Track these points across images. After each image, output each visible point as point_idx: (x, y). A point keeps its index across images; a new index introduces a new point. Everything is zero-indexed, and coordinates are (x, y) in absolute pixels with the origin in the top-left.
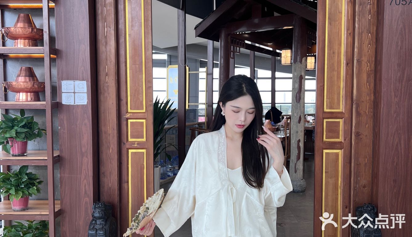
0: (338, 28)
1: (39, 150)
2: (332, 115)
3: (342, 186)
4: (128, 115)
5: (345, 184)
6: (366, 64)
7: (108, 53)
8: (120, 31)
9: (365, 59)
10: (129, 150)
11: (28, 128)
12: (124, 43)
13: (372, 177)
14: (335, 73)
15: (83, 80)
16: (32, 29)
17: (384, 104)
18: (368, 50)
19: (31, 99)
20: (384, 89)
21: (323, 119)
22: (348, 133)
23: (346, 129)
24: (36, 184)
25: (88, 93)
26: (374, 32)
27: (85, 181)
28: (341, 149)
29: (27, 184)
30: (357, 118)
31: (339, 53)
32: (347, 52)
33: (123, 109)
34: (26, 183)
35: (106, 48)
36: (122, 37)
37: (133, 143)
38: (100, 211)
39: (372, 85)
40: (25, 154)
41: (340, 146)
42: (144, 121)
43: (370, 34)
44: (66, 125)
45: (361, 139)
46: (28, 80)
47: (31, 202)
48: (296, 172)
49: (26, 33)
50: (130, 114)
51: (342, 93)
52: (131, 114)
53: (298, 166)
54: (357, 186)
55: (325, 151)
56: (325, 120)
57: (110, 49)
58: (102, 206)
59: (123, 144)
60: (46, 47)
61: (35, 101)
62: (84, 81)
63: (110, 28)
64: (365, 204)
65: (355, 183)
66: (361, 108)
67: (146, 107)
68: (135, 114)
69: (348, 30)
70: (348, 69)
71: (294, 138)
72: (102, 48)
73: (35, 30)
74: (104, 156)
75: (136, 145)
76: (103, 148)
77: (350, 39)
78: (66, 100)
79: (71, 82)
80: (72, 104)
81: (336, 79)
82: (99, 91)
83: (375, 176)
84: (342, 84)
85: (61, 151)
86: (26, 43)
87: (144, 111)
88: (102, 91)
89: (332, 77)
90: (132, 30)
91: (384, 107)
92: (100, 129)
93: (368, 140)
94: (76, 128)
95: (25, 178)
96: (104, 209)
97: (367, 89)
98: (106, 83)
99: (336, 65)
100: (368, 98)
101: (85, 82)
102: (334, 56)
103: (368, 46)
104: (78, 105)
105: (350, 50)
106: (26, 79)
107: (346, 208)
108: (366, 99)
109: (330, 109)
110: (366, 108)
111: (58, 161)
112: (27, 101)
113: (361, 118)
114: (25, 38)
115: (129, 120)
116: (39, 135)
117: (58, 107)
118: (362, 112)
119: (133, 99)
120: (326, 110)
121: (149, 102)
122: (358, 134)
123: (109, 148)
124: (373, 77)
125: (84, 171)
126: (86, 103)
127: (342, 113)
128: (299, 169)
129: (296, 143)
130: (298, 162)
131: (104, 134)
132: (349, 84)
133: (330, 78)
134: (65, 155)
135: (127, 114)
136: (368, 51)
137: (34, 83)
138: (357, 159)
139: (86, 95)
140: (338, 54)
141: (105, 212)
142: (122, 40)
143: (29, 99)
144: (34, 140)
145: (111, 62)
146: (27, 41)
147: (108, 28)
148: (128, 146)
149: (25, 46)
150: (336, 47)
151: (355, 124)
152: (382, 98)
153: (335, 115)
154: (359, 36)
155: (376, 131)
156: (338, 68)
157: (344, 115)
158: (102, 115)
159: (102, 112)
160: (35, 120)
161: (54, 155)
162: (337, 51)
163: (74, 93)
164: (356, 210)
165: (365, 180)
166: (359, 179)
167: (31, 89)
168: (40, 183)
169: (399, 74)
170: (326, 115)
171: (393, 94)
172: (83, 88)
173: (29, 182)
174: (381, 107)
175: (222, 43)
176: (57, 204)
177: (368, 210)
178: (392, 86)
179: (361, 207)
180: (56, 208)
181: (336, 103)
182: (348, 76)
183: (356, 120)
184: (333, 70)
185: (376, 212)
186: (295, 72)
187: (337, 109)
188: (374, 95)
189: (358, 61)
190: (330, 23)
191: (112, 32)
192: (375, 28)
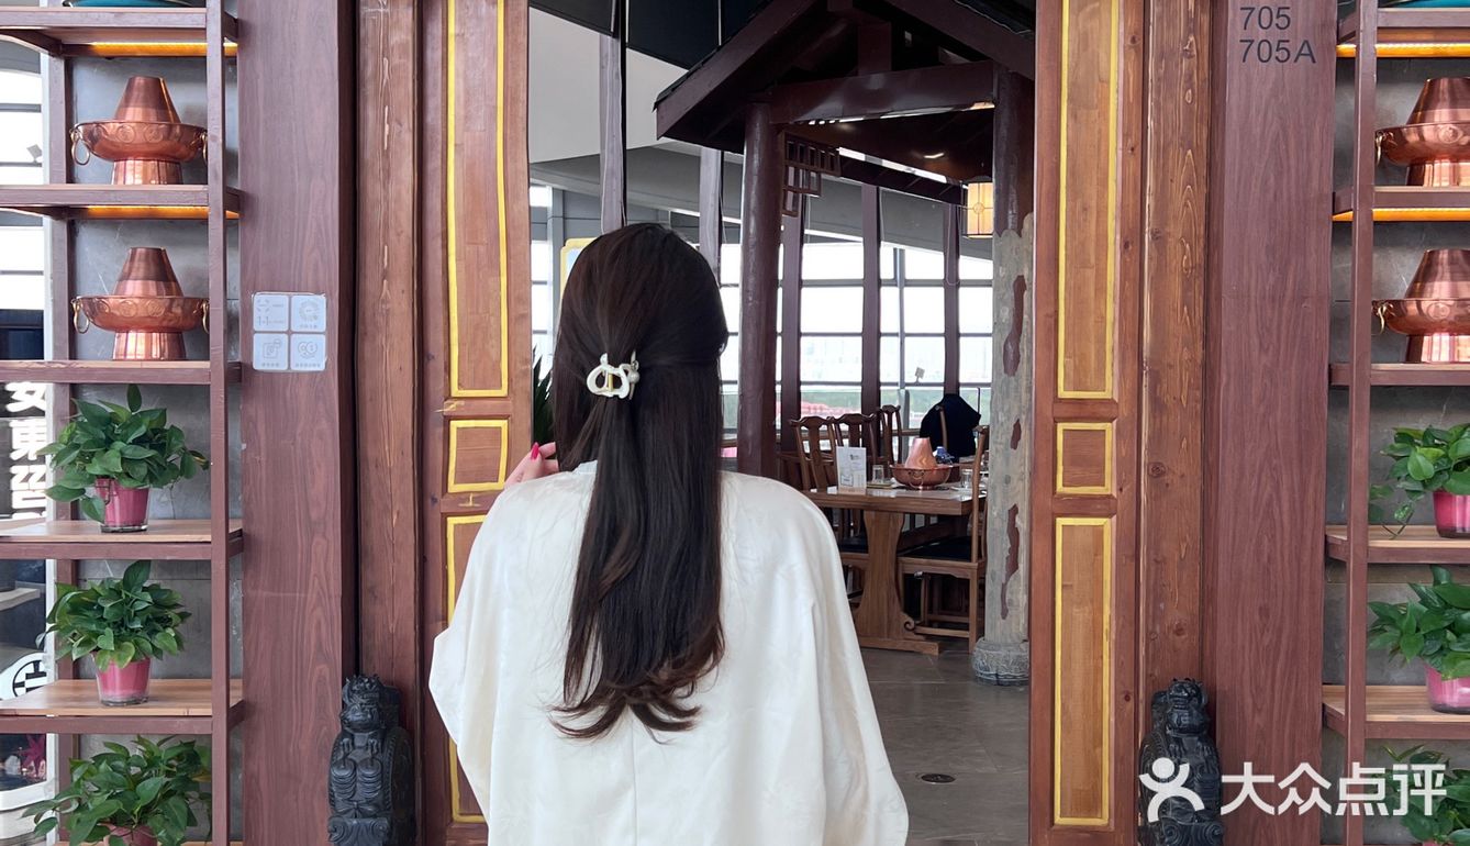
0: (1096, 131)
1: (178, 520)
2: (1082, 410)
3: (1114, 629)
4: (450, 404)
5: (1121, 623)
6: (1179, 247)
7: (392, 205)
8: (429, 133)
9: (1175, 231)
10: (449, 519)
11: (152, 447)
12: (439, 171)
13: (1202, 601)
14: (1090, 273)
15: (318, 292)
16: (169, 128)
17: (1229, 375)
18: (1184, 201)
19: (162, 354)
20: (1228, 325)
21: (1055, 422)
22: (1129, 469)
23: (1124, 454)
24: (176, 620)
25: (328, 332)
27: (319, 612)
28: (1109, 516)
29: (149, 617)
30: (1155, 417)
31: (1102, 212)
32: (1123, 207)
33: (435, 386)
34: (146, 618)
35: (385, 188)
36: (434, 153)
37: (463, 496)
38: (364, 701)
39: (1199, 313)
40: (143, 526)
41: (1104, 507)
42: (502, 424)
43: (1189, 152)
44: (263, 439)
45: (1167, 484)
46: (153, 291)
47: (155, 682)
48: (1004, 614)
49: (152, 141)
50: (456, 403)
51: (1111, 338)
52: (462, 403)
53: (1012, 593)
54: (1158, 629)
55: (1061, 522)
56: (1061, 427)
57: (399, 193)
58: (371, 686)
59: (430, 501)
60: (215, 187)
61: (171, 359)
62: (319, 297)
63: (400, 124)
64: (1175, 680)
65: (1150, 620)
66: (1165, 386)
67: (510, 380)
68: (476, 402)
69: (1126, 136)
70: (1128, 260)
71: (999, 500)
72: (372, 188)
73: (178, 130)
74: (373, 537)
75: (471, 504)
76: (371, 513)
77: (1134, 166)
78: (265, 356)
79: (282, 298)
80: (283, 368)
81: (1092, 294)
82: (361, 328)
83: (1207, 597)
84: (1111, 311)
85: (247, 517)
86: (150, 171)
87: (503, 392)
88: (370, 328)
89: (1080, 290)
90: (467, 130)
91: (1228, 384)
92: (361, 453)
93: (1189, 490)
94: (292, 447)
95: (144, 601)
96: (377, 695)
97: (1183, 325)
98: (383, 302)
99: (1091, 248)
100: (1186, 356)
101: (322, 299)
102: (1085, 220)
103: (1184, 189)
104: (298, 374)
105: (1133, 201)
106: (146, 288)
107: (1127, 698)
108: (1181, 357)
109: (1076, 390)
110: (1181, 384)
111: (239, 545)
112: (149, 358)
113: (1165, 418)
115: (452, 422)
116: (184, 470)
117: (240, 381)
118: (1168, 400)
119: (466, 355)
120: (1063, 393)
121: (518, 364)
122: (1157, 472)
123: (388, 511)
124: (1199, 286)
125: (316, 581)
126: (322, 367)
127: (1110, 402)
128: (1015, 604)
129: (1006, 517)
130: (1012, 578)
131: (372, 467)
132: (1129, 311)
133: (1076, 290)
134: (260, 530)
135: (448, 401)
136: (1185, 205)
137: (172, 300)
138: (1154, 546)
139: (323, 339)
140: (1098, 213)
141: (381, 706)
142: (433, 163)
143: (156, 352)
145: (398, 235)
147: (395, 126)
148: (444, 509)
149: (145, 181)
150: (1093, 192)
151: (1149, 438)
152: (1223, 354)
153: (1089, 411)
154: (1158, 159)
156: (1097, 259)
157: (1118, 408)
158: (369, 405)
159: (368, 397)
160: (172, 420)
161: (232, 529)
162: (1093, 205)
163: (289, 333)
164: (1153, 703)
165: (1180, 610)
166: (1162, 606)
167: (164, 319)
168: (183, 616)
169: (1272, 280)
170: (1062, 411)
171: (1255, 341)
172: (316, 318)
173: (152, 614)
174: (1220, 384)
175: (753, 161)
176: (235, 688)
177: (1182, 697)
178: (1253, 316)
179: (1165, 693)
180: (234, 697)
181: (1093, 372)
182: (1127, 284)
183: (1152, 426)
184: (1085, 265)
185: (1206, 706)
186: (1001, 265)
187: (1095, 391)
188: (1206, 346)
189: (1155, 236)
190: (1073, 114)
191: (408, 139)
192: (1205, 133)
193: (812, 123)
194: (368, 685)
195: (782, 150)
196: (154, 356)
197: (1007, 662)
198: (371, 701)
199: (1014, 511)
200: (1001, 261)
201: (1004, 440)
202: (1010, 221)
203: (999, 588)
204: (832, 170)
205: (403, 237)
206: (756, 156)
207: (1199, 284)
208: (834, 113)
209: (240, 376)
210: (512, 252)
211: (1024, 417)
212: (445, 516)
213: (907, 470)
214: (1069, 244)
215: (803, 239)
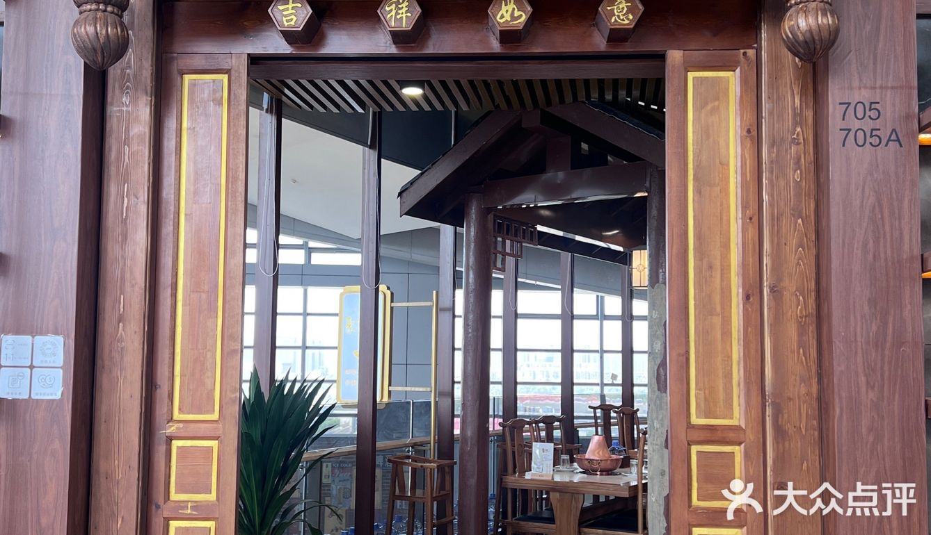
0: (719, 204)
2: (713, 435)
4: (173, 426)
6: (794, 298)
7: (128, 263)
8: (163, 206)
9: (790, 285)
10: (170, 523)
12: (172, 236)
14: (717, 320)
15: (57, 333)
17: (841, 409)
18: (798, 262)
20: (839, 367)
21: (689, 445)
23: (751, 473)
25: (65, 367)
26: (810, 216)
28: (739, 527)
30: (778, 443)
31: (725, 269)
32: (744, 265)
33: (161, 411)
35: (123, 248)
36: (168, 220)
37: (183, 504)
39: (813, 353)
42: (214, 444)
43: (800, 221)
50: (176, 425)
51: (737, 374)
52: (181, 425)
55: (697, 531)
56: (695, 449)
59: (153, 507)
62: (57, 337)
63: (138, 199)
66: (786, 416)
67: (221, 407)
68: (192, 426)
69: (745, 207)
70: (750, 310)
71: (656, 489)
72: (112, 248)
75: (189, 511)
76: (100, 518)
77: (752, 232)
79: (25, 339)
80: (24, 396)
81: (719, 336)
82: (99, 362)
84: (736, 352)
87: (215, 416)
88: (107, 363)
89: (708, 332)
90: (195, 202)
91: (841, 416)
92: (94, 466)
94: (28, 463)
97: (799, 365)
98: (118, 341)
99: (717, 298)
100: (803, 391)
101: (60, 339)
102: (711, 276)
103: (796, 251)
104: (38, 401)
105: (752, 260)
108: (799, 392)
109: (706, 417)
110: (800, 415)
113: (787, 444)
115: (173, 442)
118: (790, 429)
119: (188, 383)
120: (695, 420)
121: (228, 393)
123: (114, 516)
124: (812, 332)
126: (58, 396)
127: (737, 429)
131: (103, 479)
132: (752, 351)
133: (703, 333)
135: (170, 424)
136: (798, 264)
139: (58, 374)
140: (722, 270)
142: (167, 229)
145: (133, 286)
147: (134, 200)
148: (166, 514)
150: (717, 253)
151: (774, 461)
152: (836, 390)
153: (719, 435)
154: (773, 226)
156: (723, 308)
157: (745, 434)
158: (103, 427)
159: (103, 420)
162: (718, 263)
163: (32, 367)
169: (874, 328)
170: (695, 435)
171: (863, 379)
172: (54, 355)
174: (834, 417)
175: (470, 232)
178: (860, 360)
181: (722, 401)
182: (750, 329)
183: (776, 450)
184: (712, 312)
186: (654, 309)
187: (724, 418)
188: (820, 382)
189: (773, 290)
190: (698, 191)
191: (142, 209)
192: (812, 206)
195: (490, 225)
200: (653, 303)
201: (659, 443)
204: (531, 241)
205: (137, 287)
206: (472, 229)
207: (812, 329)
208: (535, 200)
210: (228, 298)
212: (167, 520)
213: (587, 459)
214: (697, 296)
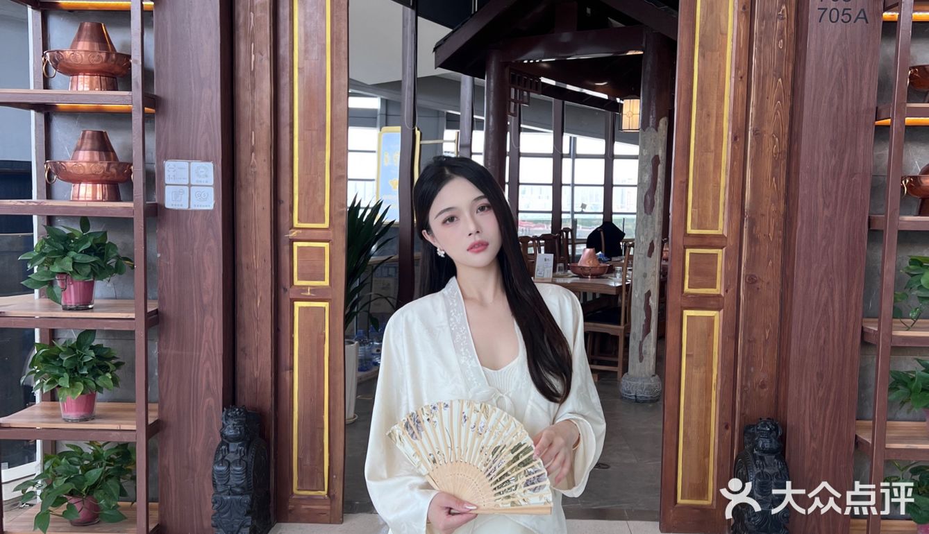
0: (718, 65)
1: (118, 300)
2: (702, 241)
3: (719, 384)
4: (293, 232)
5: (724, 379)
6: (771, 140)
7: (257, 106)
8: (281, 61)
9: (769, 129)
10: (295, 303)
11: (95, 255)
12: (288, 85)
13: (778, 366)
14: (711, 156)
15: (207, 160)
16: (108, 55)
17: (802, 222)
18: (776, 111)
19: (104, 196)
20: (803, 191)
21: (685, 248)
22: (733, 278)
23: (729, 269)
24: (112, 368)
25: (215, 186)
26: (788, 75)
27: (208, 364)
28: (719, 309)
29: (93, 366)
30: (751, 247)
31: (719, 117)
32: (734, 114)
33: (284, 220)
34: (91, 367)
35: (252, 95)
36: (284, 73)
37: (304, 289)
38: (236, 423)
39: (783, 181)
40: (90, 306)
41: (715, 303)
42: (326, 245)
43: (780, 80)
44: (172, 251)
45: (758, 289)
46: (96, 158)
47: (99, 405)
48: (641, 359)
49: (95, 63)
50: (296, 231)
51: (723, 196)
52: (300, 231)
53: (646, 347)
54: (749, 385)
55: (687, 313)
56: (688, 251)
57: (262, 99)
58: (240, 414)
59: (282, 290)
60: (137, 93)
61: (110, 200)
62: (208, 163)
63: (262, 54)
64: (761, 419)
65: (744, 378)
66: (758, 228)
67: (330, 218)
68: (309, 231)
69: (737, 69)
70: (736, 148)
71: (639, 287)
72: (244, 95)
73: (114, 56)
74: (245, 315)
75: (309, 294)
76: (244, 298)
77: (742, 88)
78: (173, 199)
79: (183, 164)
80: (185, 207)
81: (712, 168)
82: (238, 183)
83: (782, 364)
84: (724, 179)
85: (161, 300)
86: (94, 82)
87: (326, 225)
88: (243, 183)
89: (703, 165)
90: (306, 59)
91: (801, 228)
92: (238, 260)
93: (772, 292)
94: (191, 256)
95: (90, 356)
96: (244, 419)
97: (772, 189)
98: (252, 167)
99: (712, 140)
100: (773, 209)
101: (210, 165)
102: (709, 122)
103: (775, 104)
104: (195, 211)
105: (741, 110)
106: (92, 156)
107: (727, 427)
108: (770, 209)
109: (699, 229)
110: (770, 227)
111: (155, 320)
112: (94, 200)
113: (758, 248)
114: (93, 72)
115: (295, 243)
116: (118, 270)
117: (157, 215)
118: (761, 237)
119: (305, 201)
120: (690, 231)
121: (337, 208)
122: (752, 281)
123: (254, 296)
124: (784, 165)
125: (206, 344)
126: (211, 207)
127: (721, 237)
128: (648, 353)
129: (643, 298)
130: (646, 338)
131: (245, 269)
132: (736, 180)
133: (700, 167)
134: (170, 310)
135: (292, 230)
136: (776, 114)
137: (109, 164)
138: (748, 330)
139: (211, 191)
140: (717, 117)
141: (246, 425)
142: (284, 80)
143: (99, 196)
144: (108, 279)
145: (261, 124)
146: (96, 78)
147: (259, 56)
148: (292, 296)
149: (92, 88)
150: (713, 104)
151: (747, 260)
152: (799, 208)
153: (707, 242)
154: (759, 83)
155: (787, 273)
156: (716, 147)
157: (726, 241)
158: (242, 232)
159: (243, 225)
160: (110, 238)
161: (149, 310)
162: (714, 112)
163: (190, 185)
164: (745, 432)
165: (763, 372)
166: (752, 369)
167: (104, 175)
168: (118, 365)
169: (833, 162)
170: (690, 241)
171: (820, 200)
172: (206, 176)
173: (96, 364)
174: (796, 228)
175: (490, 83)
176: (152, 410)
177: (766, 431)
178: (820, 185)
179: (754, 426)
180: (151, 417)
181: (710, 217)
182: (735, 163)
183: (749, 251)
184: (707, 150)
185: (781, 436)
186: (644, 148)
187: (712, 229)
188: (786, 202)
189: (756, 133)
190: (702, 55)
191: (267, 64)
192: (791, 68)
193: (526, 62)
194: (238, 413)
195: (507, 77)
196: (98, 199)
197: (642, 389)
198: (240, 423)
199: (648, 294)
200: (644, 145)
201: (643, 252)
202: (651, 122)
203: (638, 344)
204: (536, 91)
205: (264, 126)
206: (492, 81)
207: (784, 162)
208: (539, 57)
209: (155, 212)
210: (335, 136)
211: (656, 239)
212: (293, 301)
213: (579, 267)
214: (697, 138)
215: (520, 130)
